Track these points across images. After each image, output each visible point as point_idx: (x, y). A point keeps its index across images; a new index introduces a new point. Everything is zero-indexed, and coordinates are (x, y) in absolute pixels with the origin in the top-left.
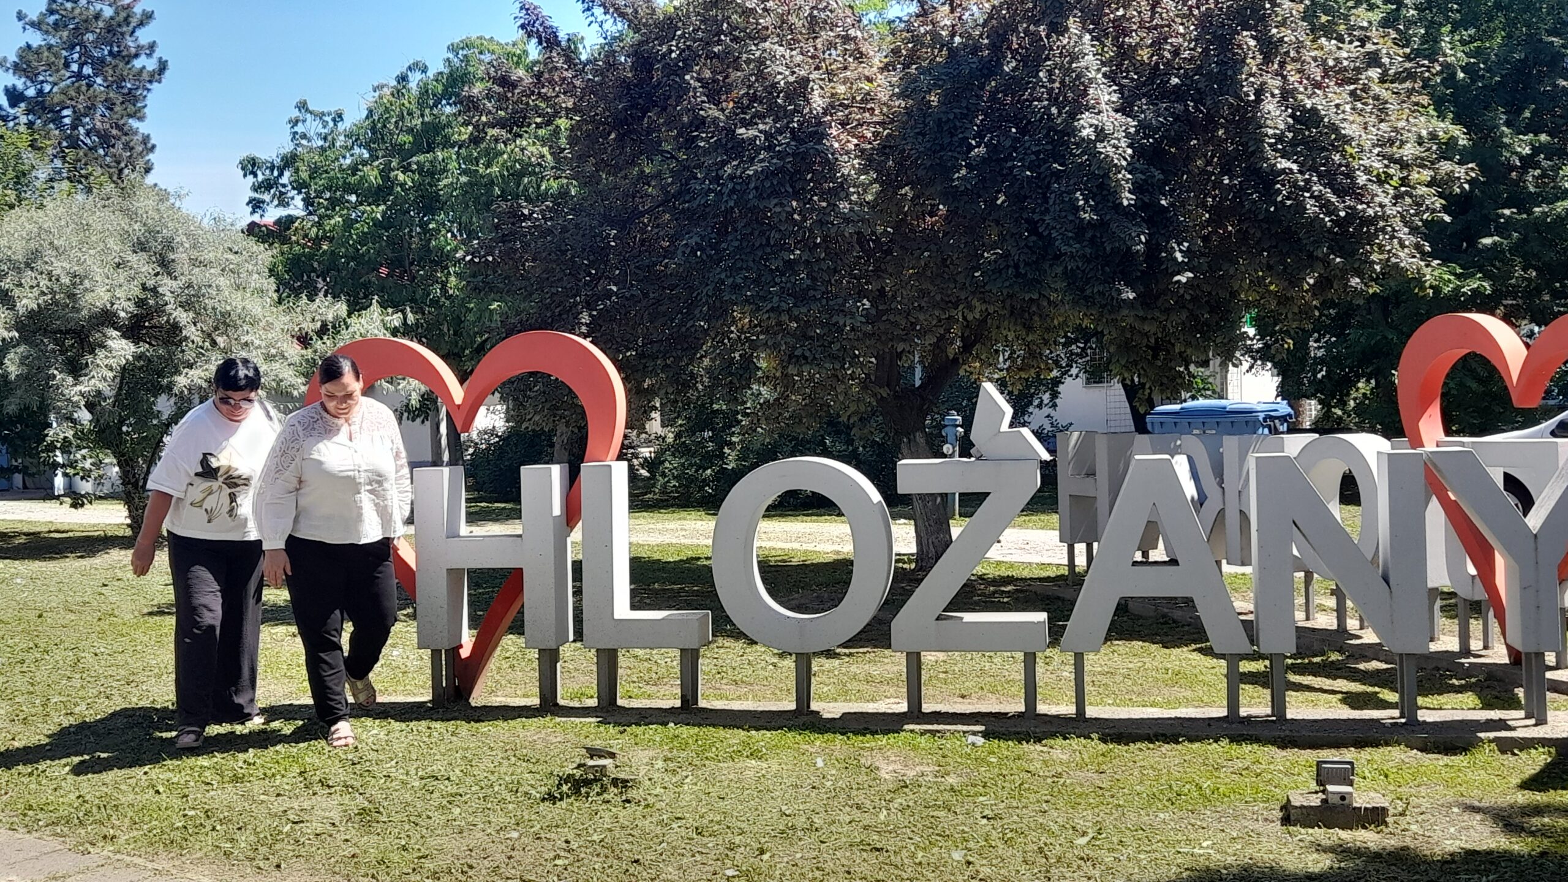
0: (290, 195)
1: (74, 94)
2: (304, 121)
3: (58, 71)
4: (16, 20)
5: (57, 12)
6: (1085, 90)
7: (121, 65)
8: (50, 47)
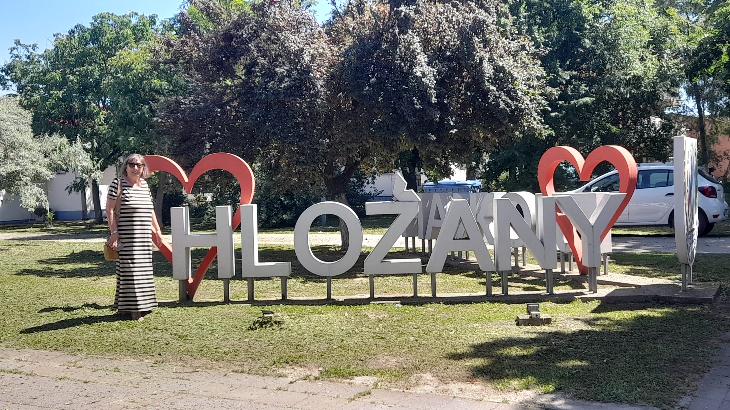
6: (416, 57)
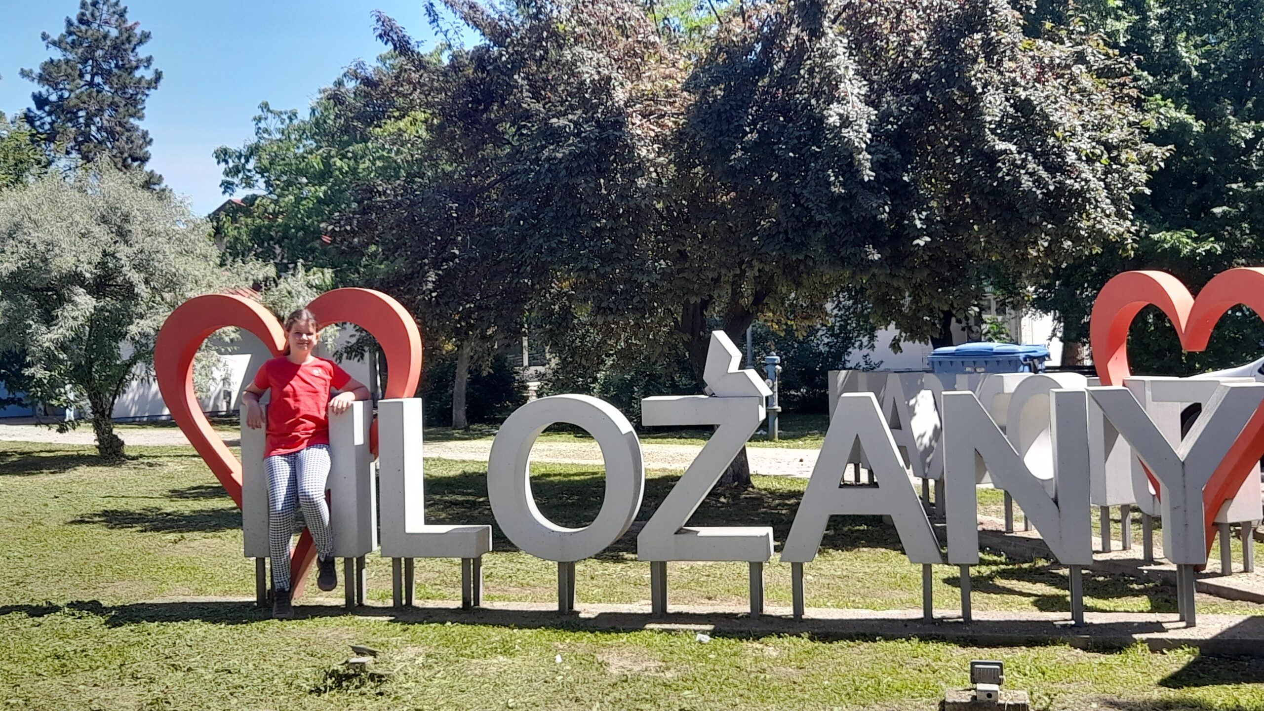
0: (255, 178)
1: (86, 99)
2: (266, 119)
3: (74, 80)
4: (41, 39)
5: (75, 33)
7: (125, 75)
8: (67, 62)
